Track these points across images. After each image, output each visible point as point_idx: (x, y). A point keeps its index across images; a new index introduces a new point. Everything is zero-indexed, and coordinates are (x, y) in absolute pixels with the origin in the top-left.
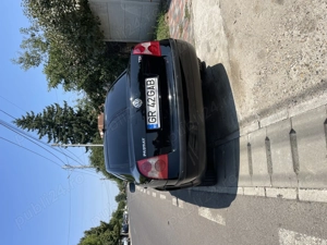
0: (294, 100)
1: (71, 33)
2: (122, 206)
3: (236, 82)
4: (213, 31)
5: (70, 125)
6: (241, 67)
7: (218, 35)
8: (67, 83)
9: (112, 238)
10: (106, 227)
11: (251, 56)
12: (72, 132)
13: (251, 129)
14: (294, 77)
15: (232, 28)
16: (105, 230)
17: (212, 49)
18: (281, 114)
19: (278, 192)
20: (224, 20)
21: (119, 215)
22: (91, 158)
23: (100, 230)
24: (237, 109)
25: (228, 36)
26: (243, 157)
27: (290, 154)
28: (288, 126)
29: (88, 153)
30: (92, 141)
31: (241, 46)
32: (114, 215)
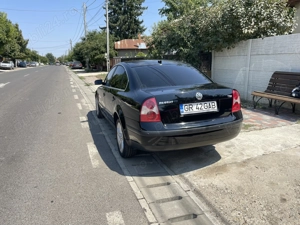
0: (218, 215)
1: (223, 24)
2: (44, 61)
3: (212, 171)
4: (243, 149)
5: (125, 12)
6: (225, 174)
7: (242, 154)
8: (167, 11)
9: (13, 51)
10: (23, 45)
11: (237, 182)
12: (119, 14)
13: (181, 184)
14: (234, 214)
15: (252, 165)
16: (20, 44)
17: (229, 150)
18: (203, 207)
19: (147, 208)
20: (255, 159)
21: (35, 58)
22: (95, 33)
23: (19, 39)
24: (191, 173)
25: (244, 162)
26: (157, 180)
27: (179, 215)
28: (198, 212)
29: (100, 30)
30: (111, 33)
31: (241, 173)
32: (34, 53)
